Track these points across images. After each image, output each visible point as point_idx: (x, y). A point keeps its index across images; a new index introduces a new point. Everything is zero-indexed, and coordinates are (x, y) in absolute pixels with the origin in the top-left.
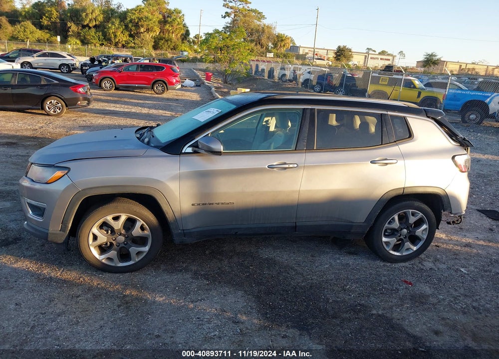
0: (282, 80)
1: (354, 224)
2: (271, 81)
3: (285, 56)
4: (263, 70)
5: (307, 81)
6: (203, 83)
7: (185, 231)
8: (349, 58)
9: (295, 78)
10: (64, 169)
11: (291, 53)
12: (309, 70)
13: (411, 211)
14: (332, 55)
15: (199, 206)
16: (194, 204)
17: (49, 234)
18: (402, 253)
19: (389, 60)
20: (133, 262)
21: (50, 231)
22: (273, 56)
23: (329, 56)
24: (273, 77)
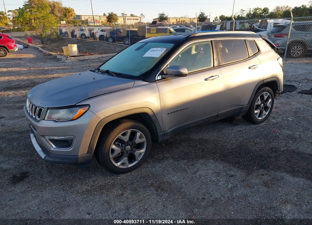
0: (82, 38)
1: (244, 106)
2: (75, 39)
3: (73, 22)
4: (66, 33)
5: (101, 37)
6: (29, 45)
7: (165, 132)
8: (116, 20)
9: (93, 35)
10: (85, 106)
11: (77, 20)
12: (101, 29)
13: (265, 93)
14: (104, 19)
15: (172, 114)
16: (169, 114)
17: (79, 158)
18: (262, 118)
19: (138, 19)
20: (137, 162)
21: (79, 156)
22: (65, 23)
23: (102, 20)
24: (76, 36)
